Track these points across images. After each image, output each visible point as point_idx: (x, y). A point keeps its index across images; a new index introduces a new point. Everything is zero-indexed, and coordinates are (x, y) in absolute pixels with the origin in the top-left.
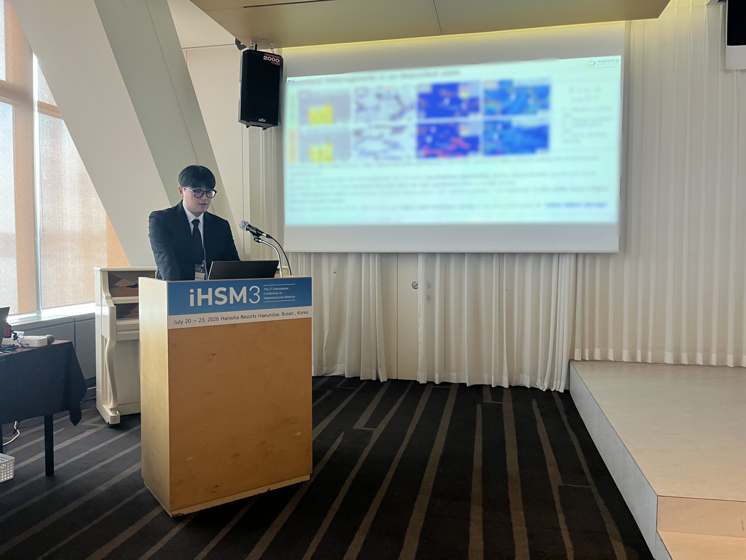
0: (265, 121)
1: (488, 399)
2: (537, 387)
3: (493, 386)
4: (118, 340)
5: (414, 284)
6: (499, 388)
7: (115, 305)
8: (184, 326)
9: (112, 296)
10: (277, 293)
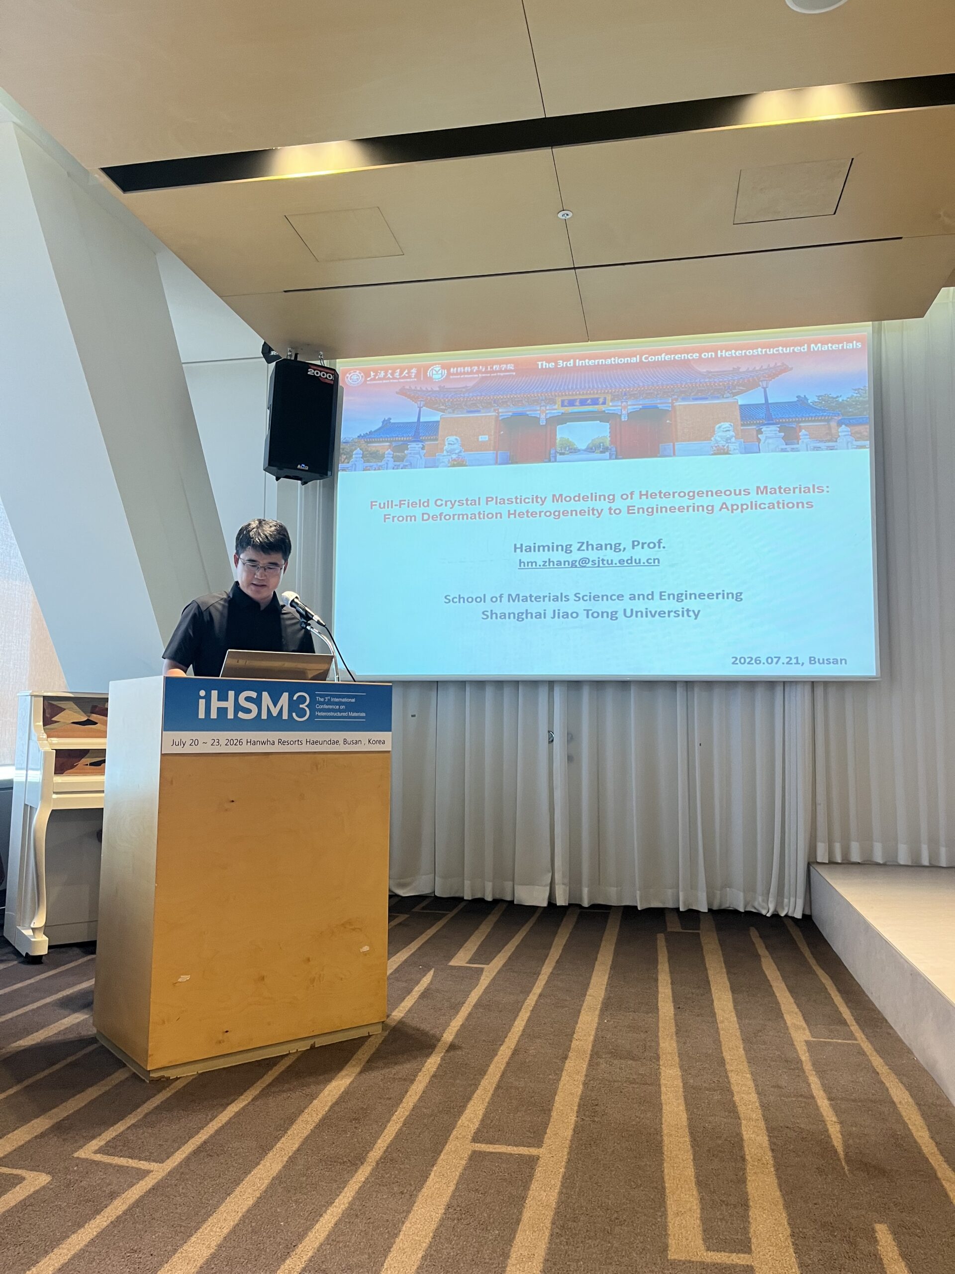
0: (307, 468)
1: (675, 927)
2: (756, 911)
3: (681, 909)
4: (57, 808)
6: (693, 912)
7: (53, 750)
8: (188, 750)
9: (48, 737)
10: (337, 707)
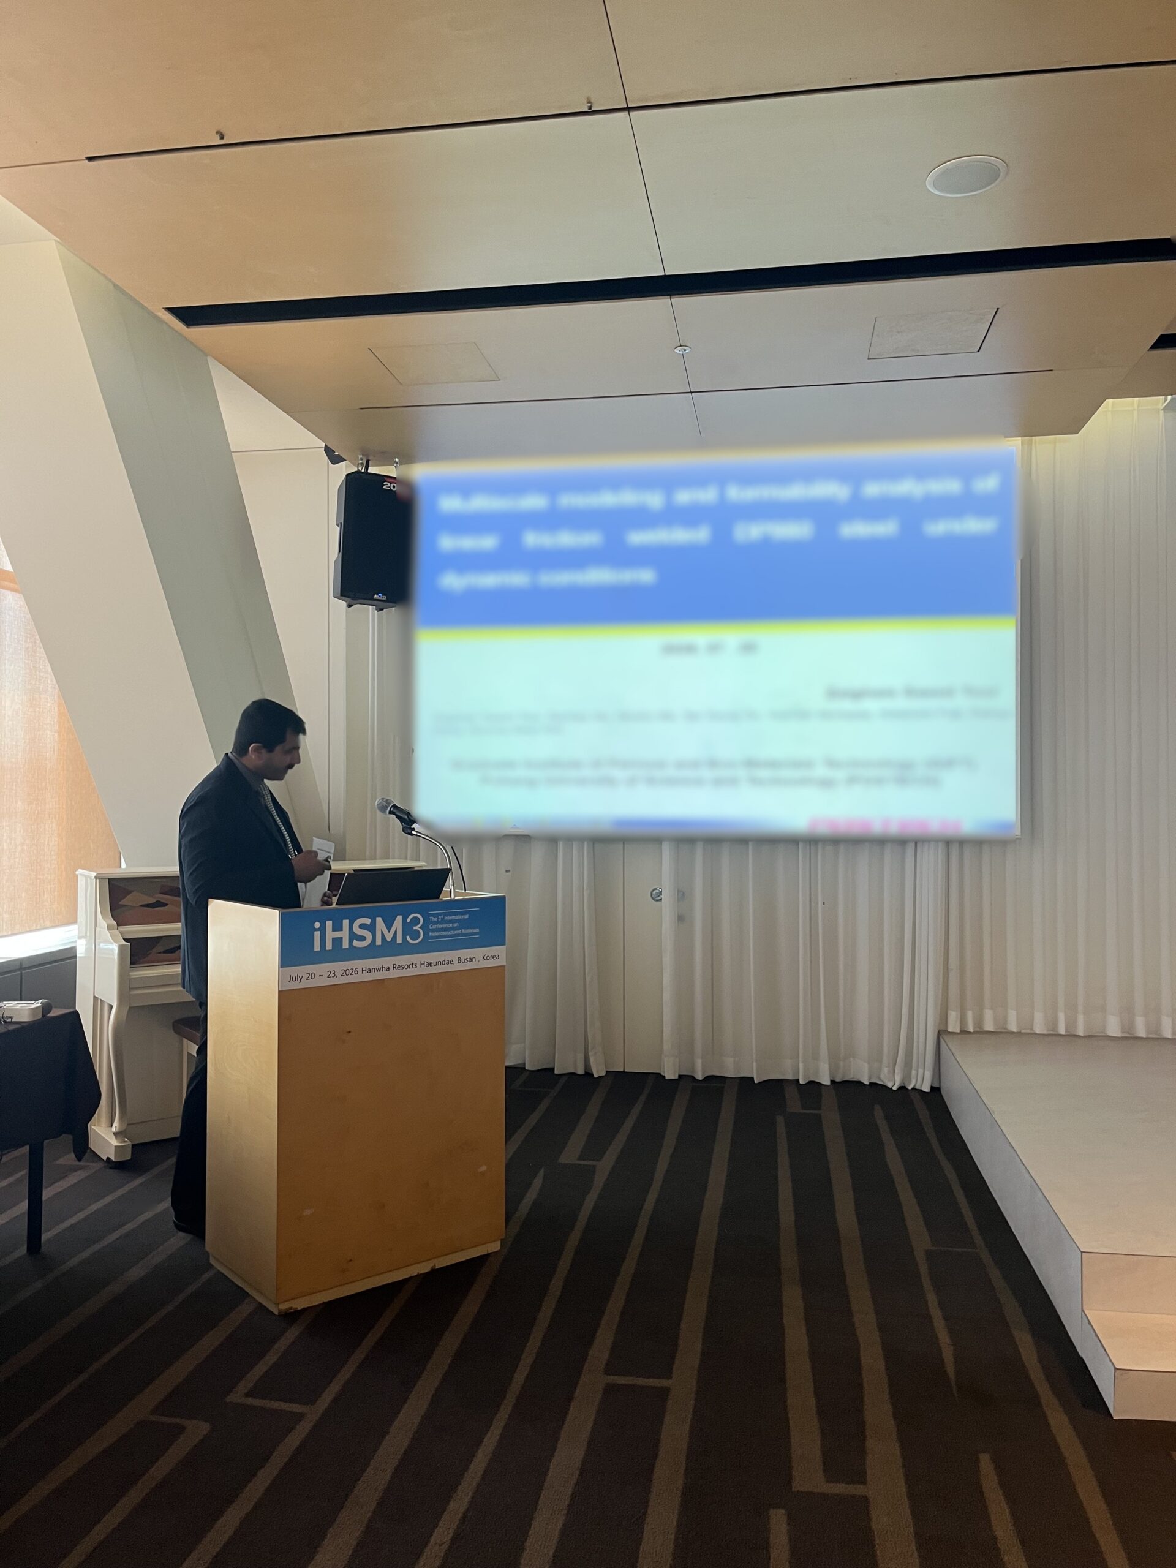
0: (385, 598)
1: (794, 1105)
2: (882, 1083)
3: (801, 1082)
4: (133, 1005)
5: (654, 893)
6: (814, 1085)
7: (125, 940)
8: (305, 984)
9: (118, 926)
10: (451, 925)
